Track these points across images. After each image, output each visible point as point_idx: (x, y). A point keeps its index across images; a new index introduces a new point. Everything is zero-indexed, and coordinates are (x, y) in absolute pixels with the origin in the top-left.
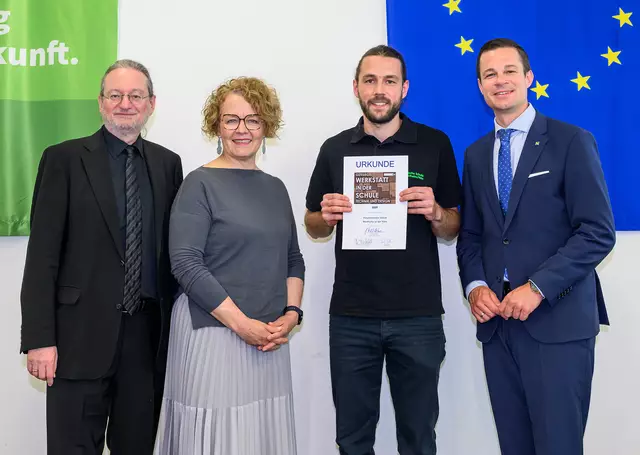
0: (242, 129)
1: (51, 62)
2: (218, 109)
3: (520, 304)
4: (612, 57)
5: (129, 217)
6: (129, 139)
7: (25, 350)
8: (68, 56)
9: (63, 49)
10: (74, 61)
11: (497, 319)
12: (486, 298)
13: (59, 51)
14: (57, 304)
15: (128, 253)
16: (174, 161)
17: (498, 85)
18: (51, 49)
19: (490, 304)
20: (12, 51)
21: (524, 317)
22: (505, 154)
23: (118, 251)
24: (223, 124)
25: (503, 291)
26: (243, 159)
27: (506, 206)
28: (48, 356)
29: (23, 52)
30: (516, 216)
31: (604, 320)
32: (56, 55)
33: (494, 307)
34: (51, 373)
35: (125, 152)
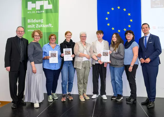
0: (37, 37)
1: (49, 27)
2: (34, 34)
3: (148, 61)
4: (129, 26)
5: (21, 49)
6: (21, 38)
7: (5, 67)
8: (52, 26)
9: (51, 25)
10: (52, 27)
11: (144, 63)
12: (142, 60)
13: (50, 25)
14: (10, 61)
15: (21, 54)
16: (27, 41)
17: (145, 30)
18: (49, 25)
19: (143, 61)
20: (44, 25)
21: (148, 63)
22: (145, 40)
23: (19, 53)
24: (34, 36)
25: (145, 59)
26: (37, 41)
27: (146, 47)
28: (9, 68)
29: (45, 25)
30: (147, 49)
31: (160, 63)
32: (50, 26)
33: (144, 61)
34: (9, 70)
35: (20, 39)
